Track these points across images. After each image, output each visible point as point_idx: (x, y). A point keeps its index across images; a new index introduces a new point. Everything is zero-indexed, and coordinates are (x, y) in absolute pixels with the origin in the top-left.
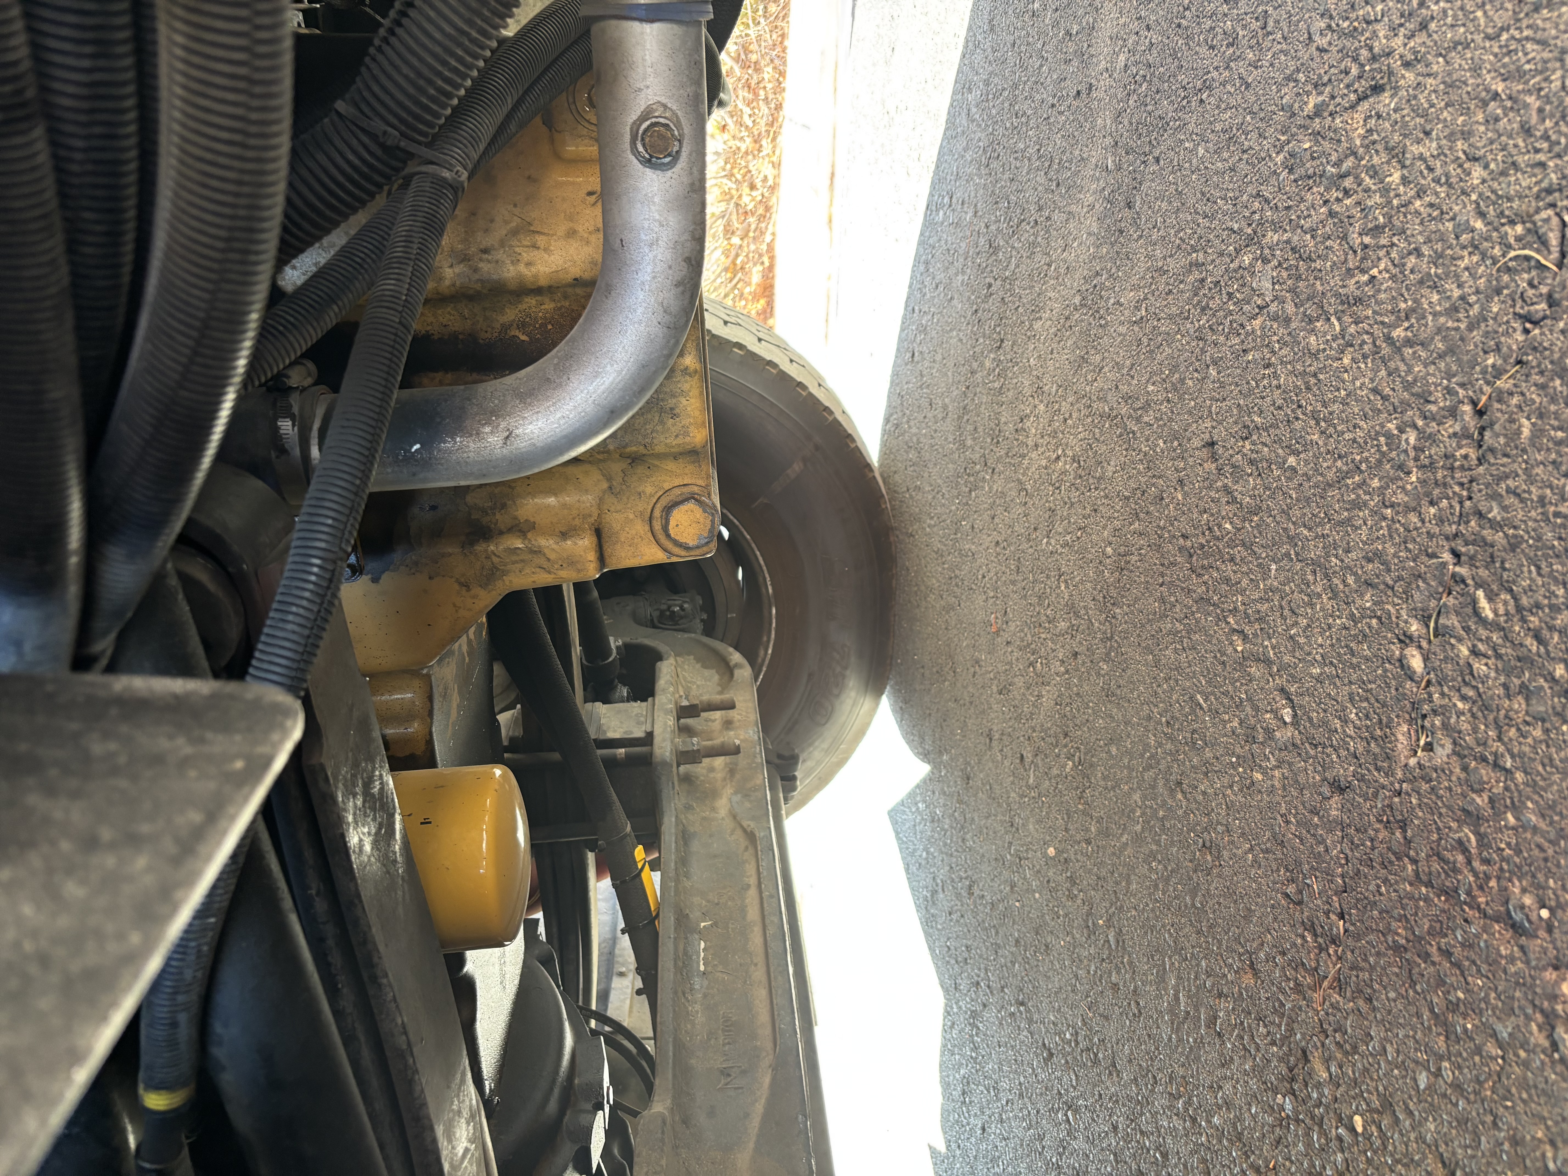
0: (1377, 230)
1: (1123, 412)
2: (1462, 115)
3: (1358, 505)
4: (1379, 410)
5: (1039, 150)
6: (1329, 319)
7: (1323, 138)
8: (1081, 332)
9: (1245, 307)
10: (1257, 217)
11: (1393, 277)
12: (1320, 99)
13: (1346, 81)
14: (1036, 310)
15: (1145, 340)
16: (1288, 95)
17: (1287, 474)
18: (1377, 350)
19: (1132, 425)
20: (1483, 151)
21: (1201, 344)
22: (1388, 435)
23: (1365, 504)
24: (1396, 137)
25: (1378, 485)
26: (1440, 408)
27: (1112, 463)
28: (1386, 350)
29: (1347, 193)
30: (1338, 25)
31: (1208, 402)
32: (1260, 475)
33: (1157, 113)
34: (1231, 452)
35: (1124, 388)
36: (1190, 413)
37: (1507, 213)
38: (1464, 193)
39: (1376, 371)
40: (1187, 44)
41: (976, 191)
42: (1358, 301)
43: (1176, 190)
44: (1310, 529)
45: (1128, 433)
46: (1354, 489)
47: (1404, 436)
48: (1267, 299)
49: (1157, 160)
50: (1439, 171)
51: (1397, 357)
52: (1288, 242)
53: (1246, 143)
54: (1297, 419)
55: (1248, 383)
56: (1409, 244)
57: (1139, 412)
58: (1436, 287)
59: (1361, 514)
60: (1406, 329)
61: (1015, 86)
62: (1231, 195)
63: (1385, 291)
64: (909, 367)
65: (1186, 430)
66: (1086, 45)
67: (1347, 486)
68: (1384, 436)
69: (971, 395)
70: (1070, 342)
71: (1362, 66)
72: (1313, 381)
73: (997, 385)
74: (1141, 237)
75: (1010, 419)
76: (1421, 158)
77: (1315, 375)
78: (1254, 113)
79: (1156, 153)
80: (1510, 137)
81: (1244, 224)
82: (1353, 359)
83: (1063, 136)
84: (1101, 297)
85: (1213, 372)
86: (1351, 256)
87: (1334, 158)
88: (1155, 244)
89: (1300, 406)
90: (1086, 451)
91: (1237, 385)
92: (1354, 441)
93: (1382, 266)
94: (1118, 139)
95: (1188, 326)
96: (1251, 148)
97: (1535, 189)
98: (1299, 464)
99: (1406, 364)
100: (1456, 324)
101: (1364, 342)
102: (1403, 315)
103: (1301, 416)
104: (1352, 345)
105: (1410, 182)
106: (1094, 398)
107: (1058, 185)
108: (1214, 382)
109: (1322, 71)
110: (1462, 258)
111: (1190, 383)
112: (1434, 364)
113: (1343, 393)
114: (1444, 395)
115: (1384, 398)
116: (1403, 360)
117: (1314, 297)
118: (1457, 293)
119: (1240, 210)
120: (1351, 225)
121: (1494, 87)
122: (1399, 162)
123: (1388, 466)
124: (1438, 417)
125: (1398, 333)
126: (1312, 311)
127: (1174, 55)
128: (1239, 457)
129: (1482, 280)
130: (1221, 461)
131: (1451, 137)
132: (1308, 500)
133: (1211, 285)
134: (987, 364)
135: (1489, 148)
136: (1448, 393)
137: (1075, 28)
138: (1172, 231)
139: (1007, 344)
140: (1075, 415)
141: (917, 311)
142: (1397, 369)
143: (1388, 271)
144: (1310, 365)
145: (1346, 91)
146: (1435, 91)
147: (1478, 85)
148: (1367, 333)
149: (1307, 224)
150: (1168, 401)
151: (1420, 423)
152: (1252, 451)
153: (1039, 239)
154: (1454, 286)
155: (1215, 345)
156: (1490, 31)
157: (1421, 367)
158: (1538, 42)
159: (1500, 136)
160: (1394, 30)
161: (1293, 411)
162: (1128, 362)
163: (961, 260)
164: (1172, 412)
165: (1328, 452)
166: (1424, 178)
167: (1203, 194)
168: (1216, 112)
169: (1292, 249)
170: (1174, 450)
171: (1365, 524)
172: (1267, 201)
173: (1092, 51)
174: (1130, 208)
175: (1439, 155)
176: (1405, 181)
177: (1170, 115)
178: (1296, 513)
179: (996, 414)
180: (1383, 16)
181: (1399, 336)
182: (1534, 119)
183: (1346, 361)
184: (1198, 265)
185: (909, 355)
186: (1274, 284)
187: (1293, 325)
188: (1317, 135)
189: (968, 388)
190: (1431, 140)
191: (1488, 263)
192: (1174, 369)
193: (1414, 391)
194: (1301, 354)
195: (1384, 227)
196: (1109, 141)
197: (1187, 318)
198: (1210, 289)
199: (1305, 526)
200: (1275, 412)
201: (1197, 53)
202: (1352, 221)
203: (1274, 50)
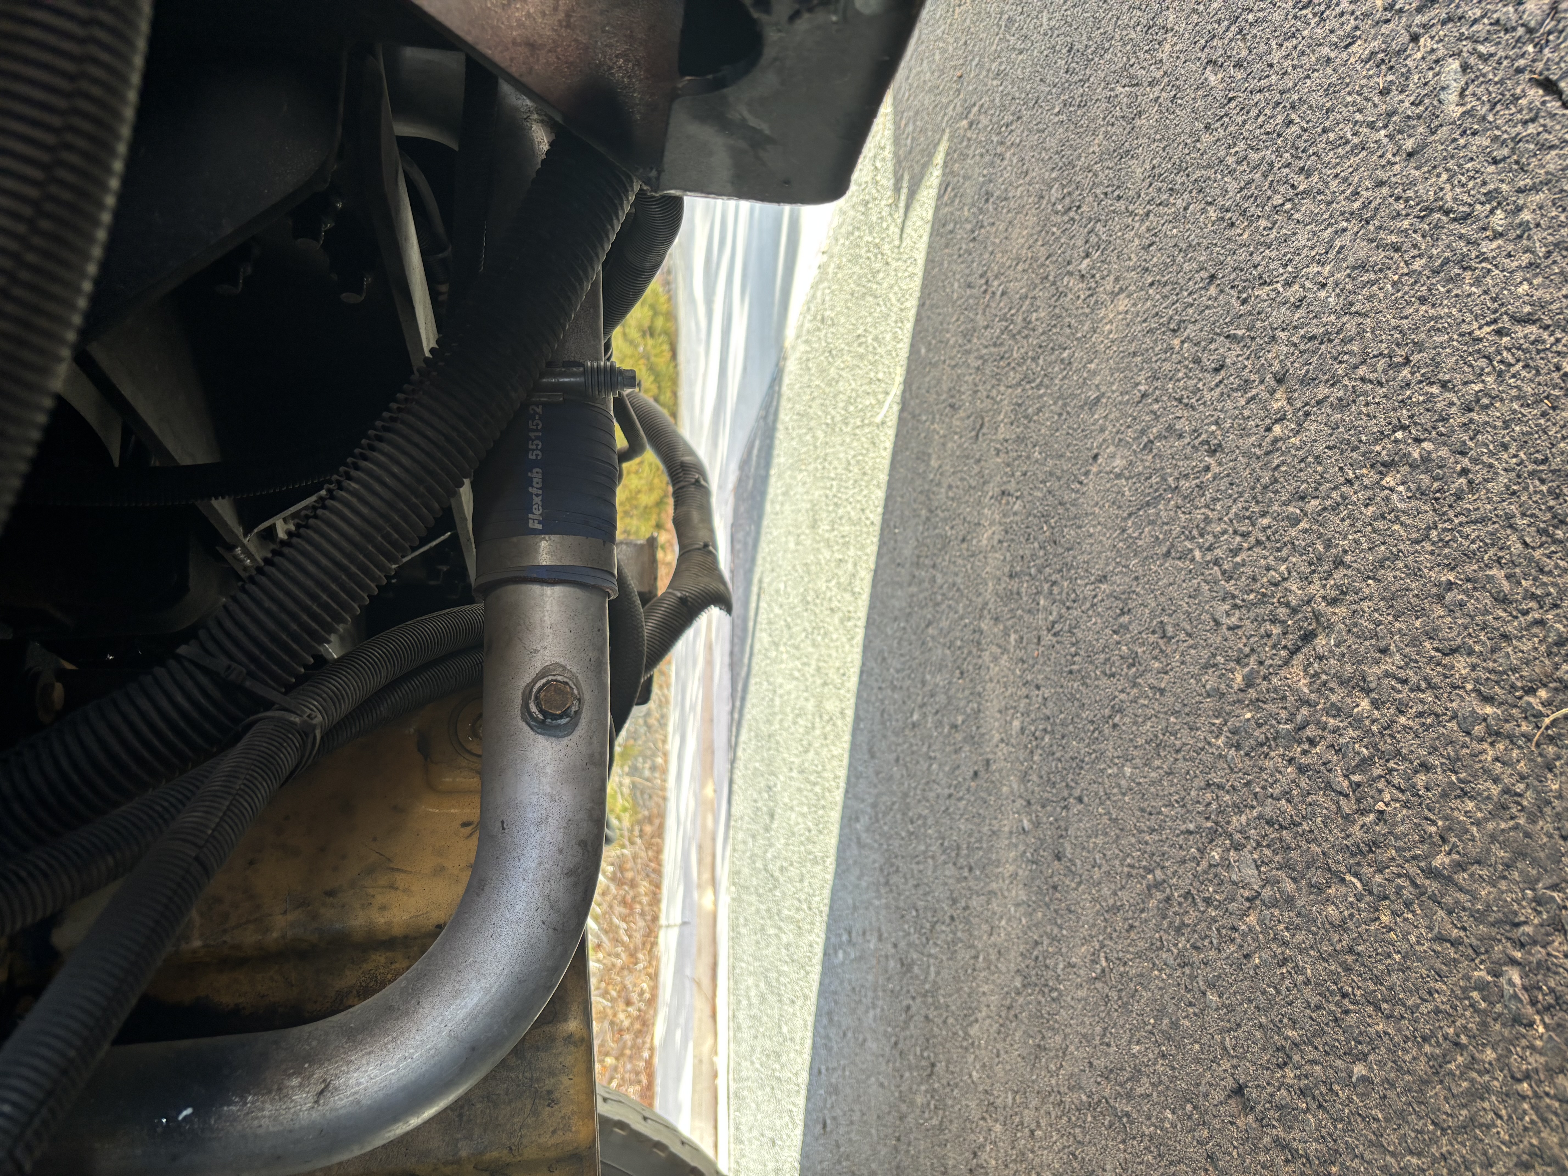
0: (1364, 764)
1: (1107, 1093)
2: (1417, 618)
3: (1477, 1094)
4: (1455, 960)
5: (942, 844)
6: (1343, 880)
7: (1264, 702)
8: (1030, 1017)
9: (1230, 907)
10: (1214, 806)
11: (1406, 805)
12: (1247, 669)
13: (1270, 643)
14: (968, 1015)
15: (1114, 995)
16: (1211, 680)
17: (1360, 1090)
18: (1421, 891)
19: (1122, 1106)
20: (1459, 640)
21: (1187, 970)
22: (1481, 987)
23: (1487, 1089)
24: (1349, 668)
25: (1494, 1055)
26: (1536, 926)
27: (1108, 1167)
28: (1432, 886)
29: (1312, 742)
30: (1243, 600)
31: (1218, 1037)
32: (1320, 1106)
33: (1067, 756)
34: (1269, 1090)
35: (1100, 1063)
36: (1197, 1061)
37: (1519, 684)
38: (1455, 687)
39: (1429, 915)
40: (1084, 684)
41: (878, 913)
42: (1373, 845)
43: (1110, 819)
44: (1419, 1155)
45: (1120, 1118)
46: (1462, 1074)
47: (1503, 981)
48: (1256, 887)
49: (1080, 800)
50: (1414, 679)
51: (1451, 889)
52: (1260, 817)
53: (1178, 743)
54: (1347, 1012)
55: (1264, 993)
56: (1412, 763)
57: (1129, 1086)
58: (1466, 794)
59: (1486, 1105)
60: (1449, 853)
61: (905, 795)
62: (1176, 797)
63: (1403, 822)
64: (822, 1141)
65: (1198, 1085)
66: (974, 728)
67: (1451, 1073)
68: (1475, 989)
69: (903, 1147)
70: (1018, 1034)
71: (1284, 622)
72: (1350, 959)
73: (935, 1122)
74: (1080, 883)
75: (960, 1158)
76: (1387, 674)
77: (1351, 951)
78: (1177, 712)
79: (1077, 793)
80: (1487, 612)
81: (1200, 819)
82: (1394, 913)
83: (967, 820)
84: (1047, 967)
85: (1212, 997)
86: (1343, 802)
87: (1284, 714)
88: (1100, 883)
89: (1345, 995)
90: (1069, 1163)
91: (1250, 1001)
92: (1437, 1011)
93: (1387, 797)
94: (1030, 797)
95: (1164, 956)
96: (1185, 744)
97: (1543, 648)
98: (1371, 1069)
99: (1467, 892)
100: (1511, 823)
101: (1400, 888)
102: (1437, 839)
103: (1351, 1007)
104: (1386, 898)
105: (1383, 703)
106: (1064, 1089)
107: (971, 869)
108: (1217, 1009)
109: (1241, 645)
110: (1484, 751)
111: (1186, 1023)
112: (1504, 878)
113: (1397, 957)
114: (1535, 910)
115: (1456, 943)
116: (1461, 890)
117: (1314, 861)
118: (1495, 790)
119: (1191, 808)
120: (1330, 771)
121: (1443, 579)
122: (1362, 689)
123: (1498, 1027)
124: (1539, 938)
125: (1440, 860)
126: (1318, 877)
127: (1072, 698)
128: (1283, 1092)
129: (1522, 764)
130: (1259, 1108)
131: (1415, 642)
132: (1401, 1115)
133: (1181, 900)
134: (920, 1100)
135: (1466, 633)
136: (1539, 904)
137: (960, 719)
138: (1117, 862)
139: (940, 1067)
140: (1043, 1123)
141: (823, 1071)
142: (1457, 902)
143: (1397, 801)
144: (1340, 941)
145: (1274, 652)
146: (1375, 610)
147: (1424, 585)
148: (1399, 876)
149: (1277, 791)
150: (1164, 1056)
151: (1518, 955)
152: (1298, 1077)
153: (959, 934)
154: (1489, 784)
155: (1206, 964)
156: (1414, 536)
157: (1488, 888)
158: (1475, 522)
159: (1472, 618)
160: (1307, 580)
161: (1337, 1004)
162: (1098, 1029)
163: (870, 994)
164: (1173, 1068)
165: (1406, 1039)
166: (1399, 692)
167: (1143, 810)
168: (1134, 728)
169: (1267, 823)
170: (1190, 1117)
171: (1500, 1117)
172: (1220, 787)
173: (983, 730)
174: (1059, 859)
175: (1407, 664)
176: (1376, 704)
177: (1083, 752)
178: (1391, 1138)
179: (939, 1159)
180: (1289, 573)
181: (1443, 864)
182: (1506, 586)
183: (1385, 919)
184: (1158, 885)
185: (819, 1127)
186: (1258, 867)
187: (1300, 903)
188: (1255, 704)
189: (898, 1139)
190: (1391, 656)
191: (1520, 742)
192: (1161, 1013)
193: (1491, 919)
194: (1322, 931)
195: (1371, 758)
196: (1020, 802)
197: (1161, 948)
198: (1180, 904)
199: (1411, 1153)
200: (1314, 1015)
201: (1097, 687)
202: (1329, 766)
203: (1181, 649)
